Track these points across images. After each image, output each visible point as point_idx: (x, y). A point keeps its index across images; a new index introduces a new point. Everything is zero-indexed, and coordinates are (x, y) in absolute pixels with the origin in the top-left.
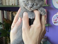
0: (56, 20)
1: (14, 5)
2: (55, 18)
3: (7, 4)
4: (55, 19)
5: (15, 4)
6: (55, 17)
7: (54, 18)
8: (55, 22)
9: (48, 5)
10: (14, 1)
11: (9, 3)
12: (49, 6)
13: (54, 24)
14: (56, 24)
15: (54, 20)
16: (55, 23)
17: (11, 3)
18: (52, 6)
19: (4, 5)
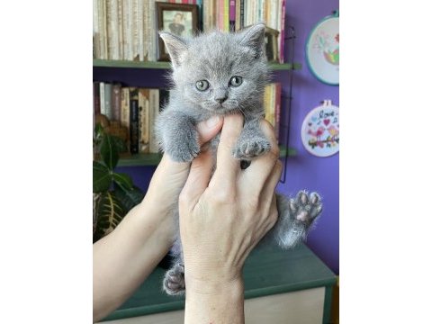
0: (319, 133)
1: (141, 59)
2: (315, 124)
3: (115, 57)
4: (315, 129)
5: (146, 58)
6: (314, 119)
7: (310, 125)
8: (316, 139)
9: (287, 67)
10: (144, 46)
11: (122, 53)
12: (293, 69)
13: (309, 148)
14: (317, 148)
15: (310, 132)
16: (313, 145)
17: (131, 53)
18: (304, 73)
19: (102, 58)
